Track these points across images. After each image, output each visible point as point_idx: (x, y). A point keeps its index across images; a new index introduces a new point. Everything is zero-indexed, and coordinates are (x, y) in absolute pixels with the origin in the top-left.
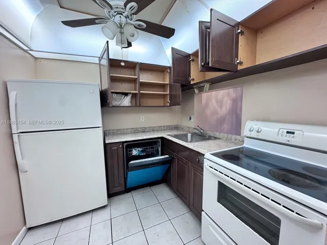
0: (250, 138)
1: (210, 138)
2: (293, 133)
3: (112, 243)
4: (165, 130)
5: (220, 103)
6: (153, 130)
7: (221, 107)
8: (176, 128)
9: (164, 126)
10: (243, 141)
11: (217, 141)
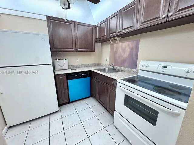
0: (142, 70)
1: (118, 71)
2: (166, 67)
3: (64, 130)
4: (91, 66)
5: (124, 50)
6: (84, 66)
7: (124, 53)
8: (98, 65)
9: (91, 64)
10: (138, 72)
11: (123, 73)
